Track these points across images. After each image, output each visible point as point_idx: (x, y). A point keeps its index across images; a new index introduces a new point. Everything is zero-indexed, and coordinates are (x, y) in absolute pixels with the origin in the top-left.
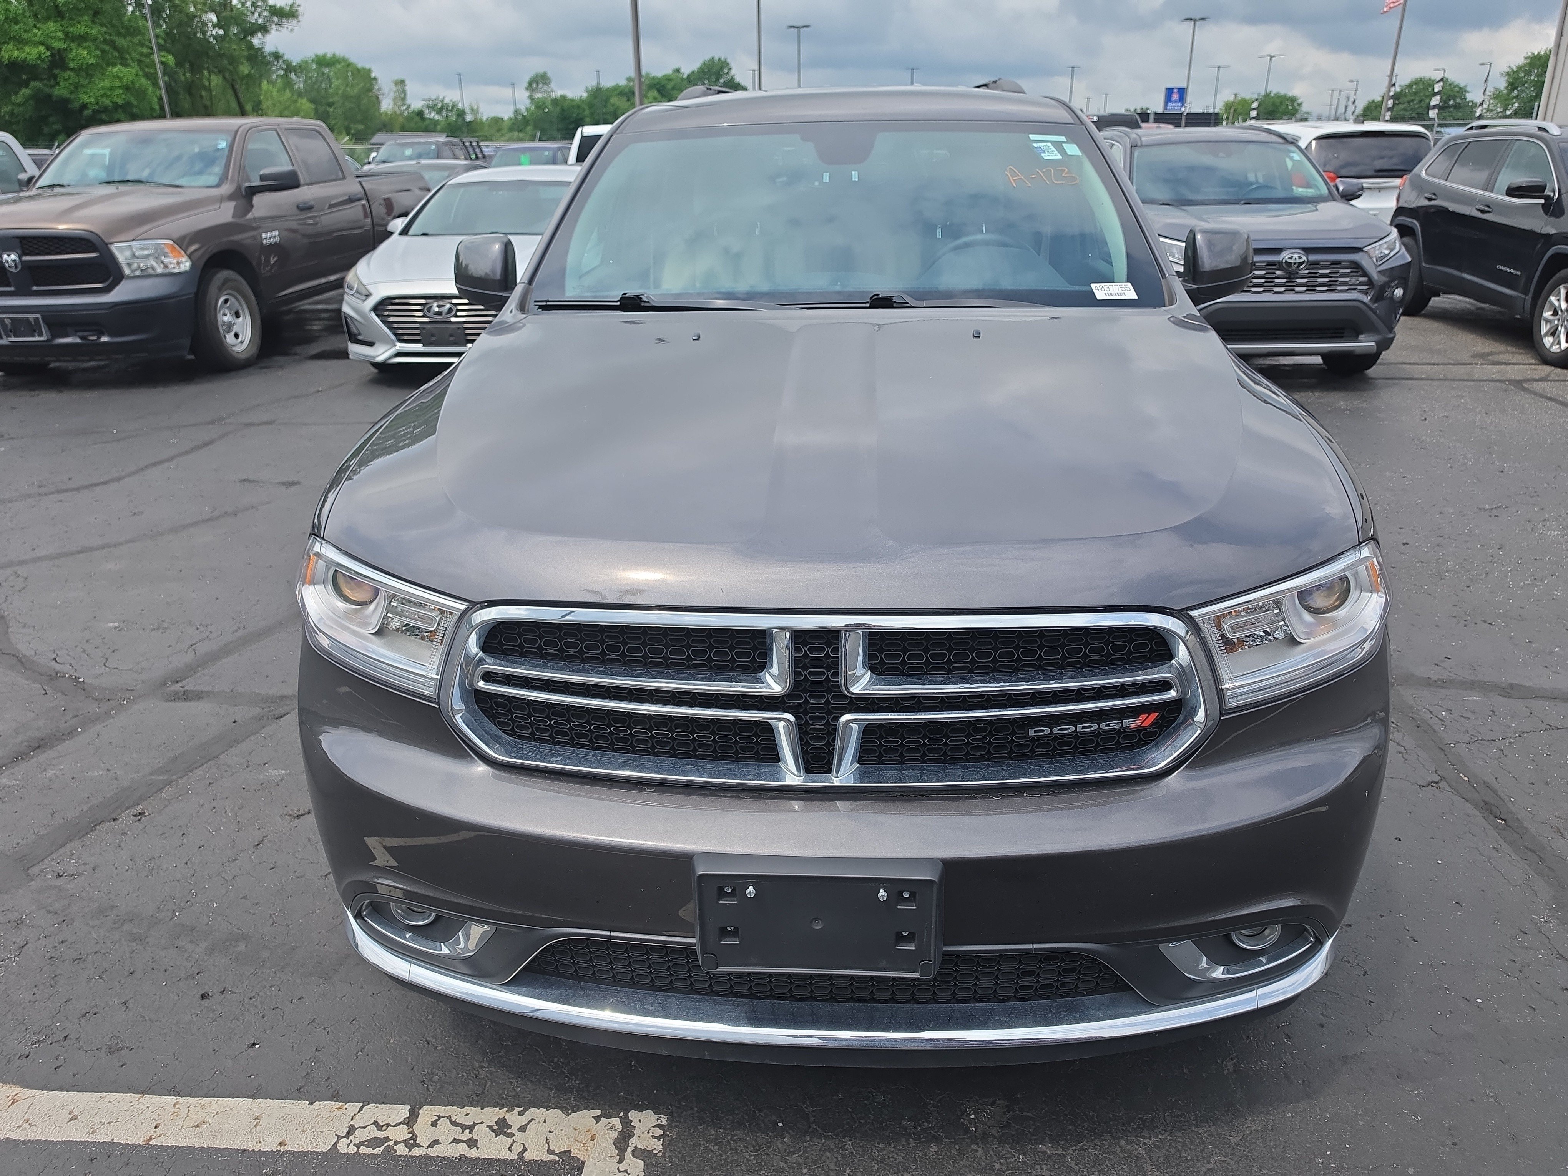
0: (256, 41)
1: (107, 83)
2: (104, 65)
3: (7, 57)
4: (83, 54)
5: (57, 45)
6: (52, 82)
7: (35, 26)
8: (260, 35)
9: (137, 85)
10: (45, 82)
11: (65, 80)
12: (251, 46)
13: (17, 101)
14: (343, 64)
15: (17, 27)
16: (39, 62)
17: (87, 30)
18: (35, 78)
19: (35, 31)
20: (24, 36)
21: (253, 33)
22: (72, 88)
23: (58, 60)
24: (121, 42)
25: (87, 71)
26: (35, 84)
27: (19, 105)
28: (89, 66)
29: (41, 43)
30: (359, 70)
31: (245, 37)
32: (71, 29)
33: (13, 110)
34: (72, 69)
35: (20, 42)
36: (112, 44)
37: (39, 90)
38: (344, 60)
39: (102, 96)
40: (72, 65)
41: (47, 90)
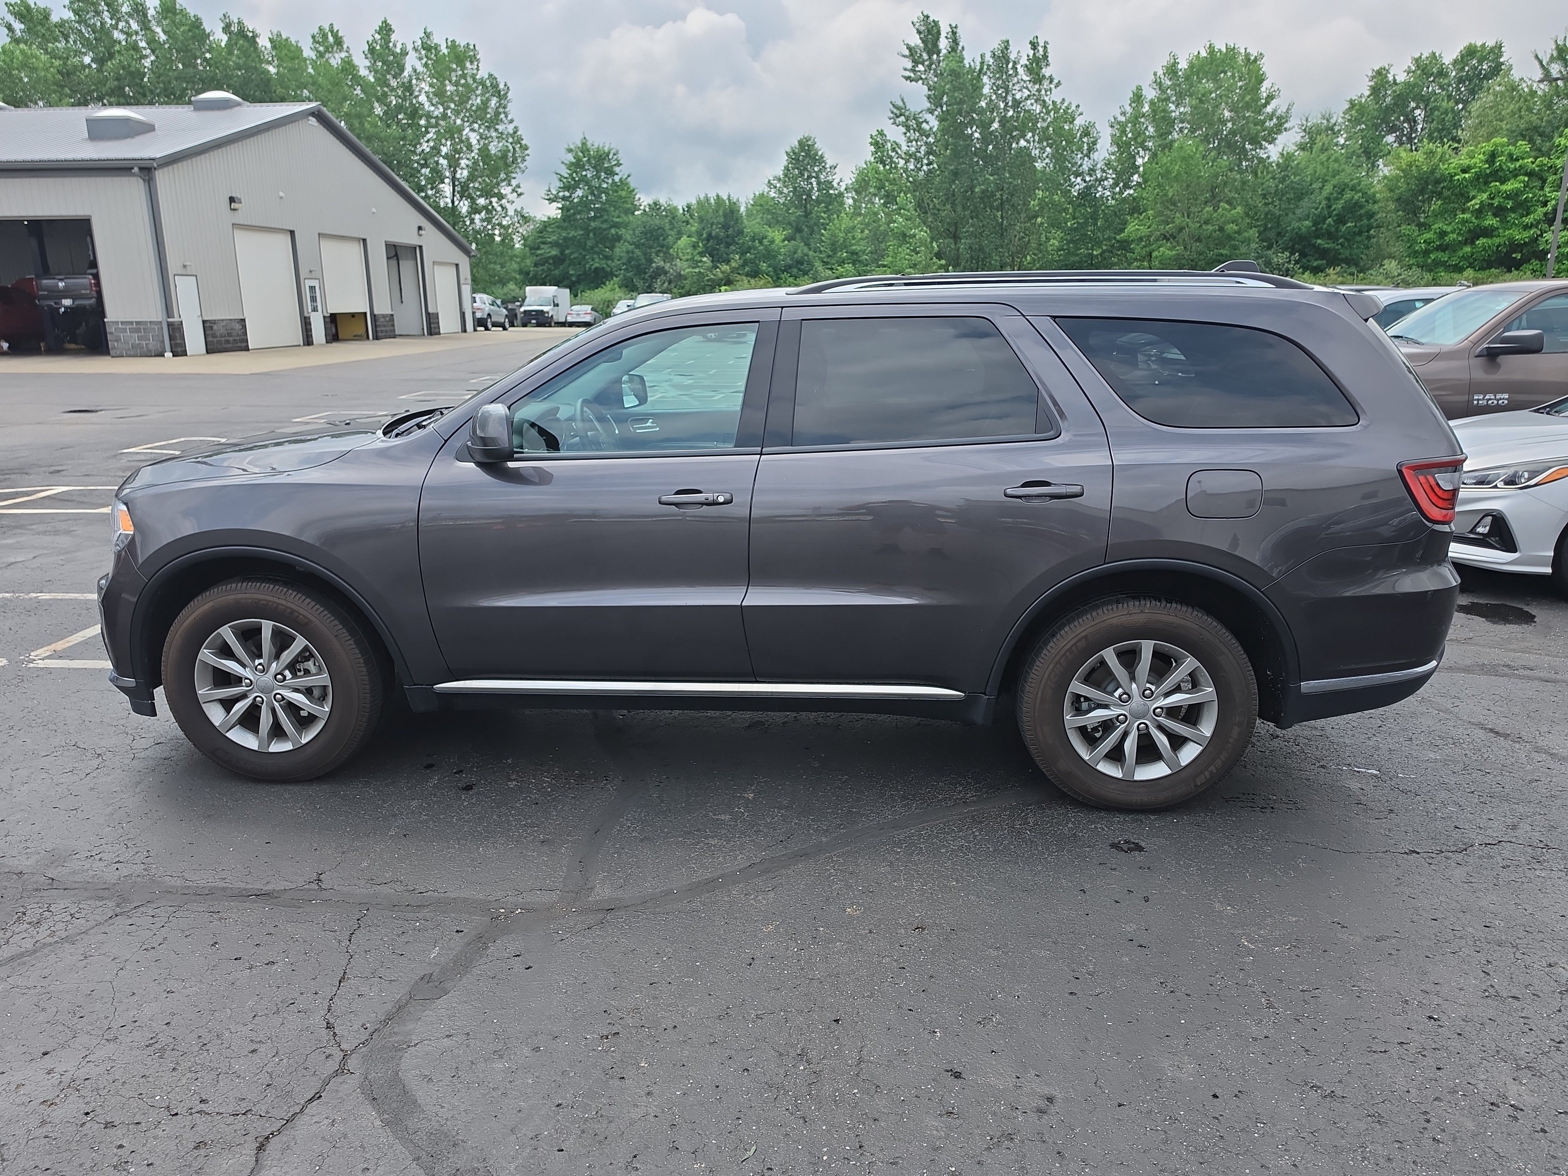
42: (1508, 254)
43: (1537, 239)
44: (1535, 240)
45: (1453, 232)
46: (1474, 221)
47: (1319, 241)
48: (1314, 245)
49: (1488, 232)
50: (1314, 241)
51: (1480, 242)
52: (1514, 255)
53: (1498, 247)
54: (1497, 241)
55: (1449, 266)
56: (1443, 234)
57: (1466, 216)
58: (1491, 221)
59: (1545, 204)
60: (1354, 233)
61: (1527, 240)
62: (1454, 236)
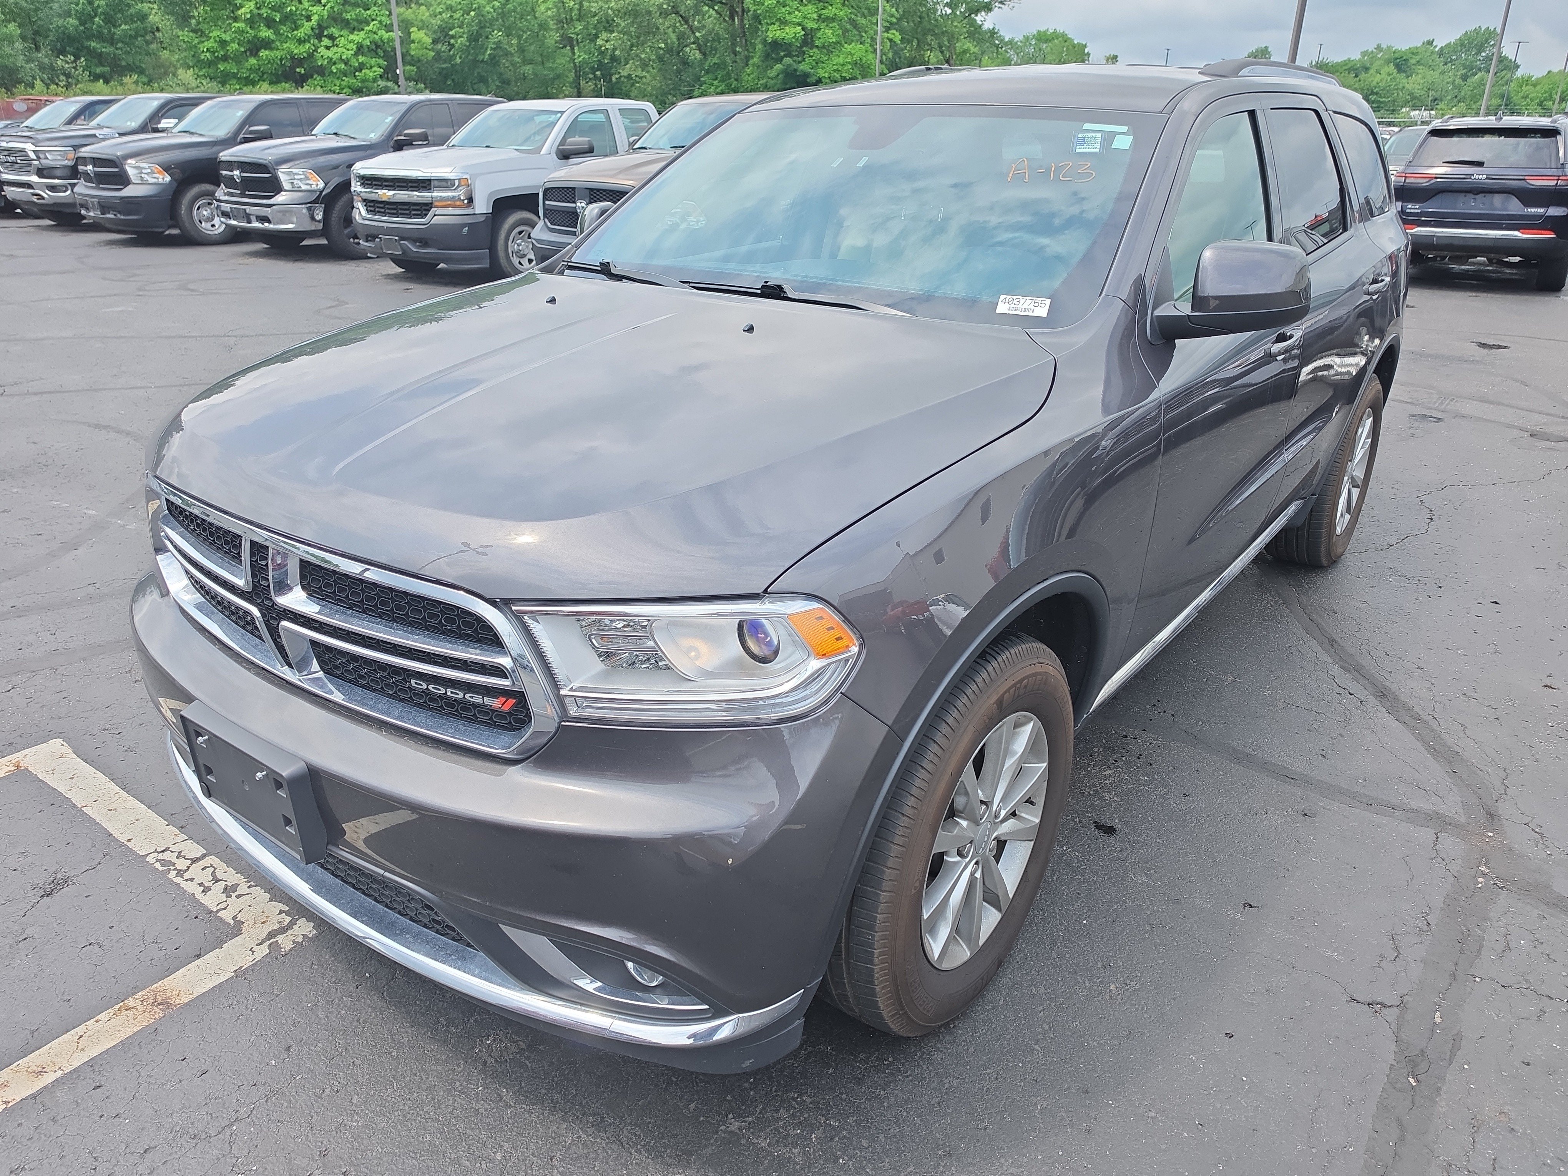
0: (979, 19)
1: (841, 60)
2: (843, 43)
3: (771, 36)
4: (828, 34)
5: (810, 25)
6: (800, 59)
7: (797, 9)
8: (983, 13)
9: (864, 59)
10: (796, 58)
11: (810, 56)
12: (973, 23)
13: (771, 75)
14: (1061, 39)
15: (784, 10)
16: (793, 40)
17: (837, 12)
18: (789, 55)
19: (797, 13)
20: (788, 17)
21: (977, 12)
22: (814, 63)
23: (808, 39)
24: (861, 21)
25: (828, 49)
26: (788, 60)
27: (772, 79)
28: (830, 44)
29: (799, 24)
30: (1074, 46)
31: (970, 15)
32: (824, 12)
33: (767, 82)
34: (817, 47)
35: (783, 23)
36: (853, 22)
37: (790, 66)
38: (1063, 35)
39: (834, 71)
40: (817, 43)
41: (795, 66)
42: (292, 68)
43: (313, 55)
44: (311, 55)
45: (233, 41)
46: (250, 31)
47: (93, 44)
48: (88, 48)
49: (267, 44)
50: (87, 44)
51: (263, 53)
52: (298, 70)
53: (281, 60)
54: (278, 54)
55: (240, 78)
56: (223, 43)
57: (241, 25)
58: (266, 33)
59: (309, 19)
60: (131, 36)
61: (305, 55)
62: (235, 46)
